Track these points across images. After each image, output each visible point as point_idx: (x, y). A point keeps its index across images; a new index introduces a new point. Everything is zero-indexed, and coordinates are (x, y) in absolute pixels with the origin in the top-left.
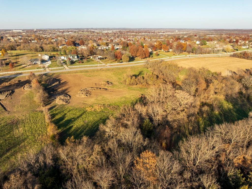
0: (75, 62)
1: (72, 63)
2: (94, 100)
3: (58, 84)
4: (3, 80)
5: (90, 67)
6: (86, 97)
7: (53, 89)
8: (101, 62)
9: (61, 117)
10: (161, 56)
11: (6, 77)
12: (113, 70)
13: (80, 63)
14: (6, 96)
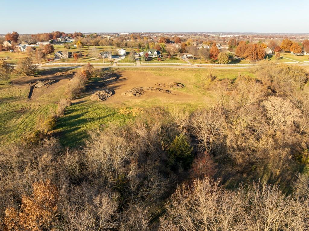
0: (153, 59)
1: (149, 59)
2: (139, 101)
3: (113, 79)
4: (60, 70)
5: (169, 65)
6: (133, 97)
7: (104, 84)
8: (188, 61)
9: (78, 115)
10: (286, 60)
11: (65, 68)
12: (198, 71)
13: (159, 60)
14: (45, 85)
